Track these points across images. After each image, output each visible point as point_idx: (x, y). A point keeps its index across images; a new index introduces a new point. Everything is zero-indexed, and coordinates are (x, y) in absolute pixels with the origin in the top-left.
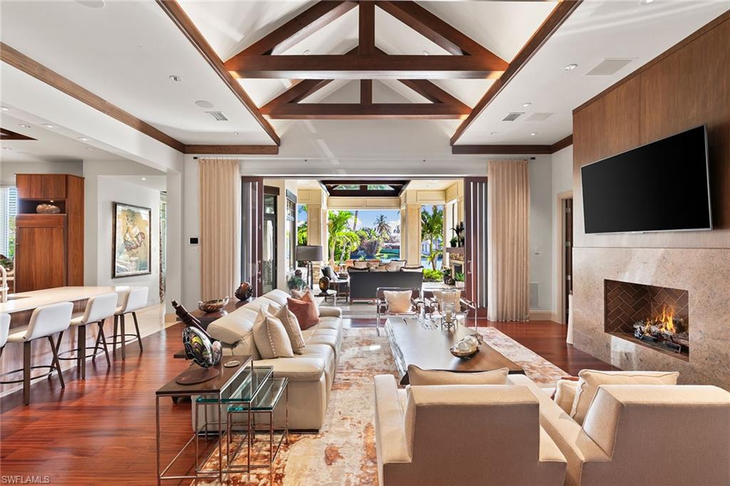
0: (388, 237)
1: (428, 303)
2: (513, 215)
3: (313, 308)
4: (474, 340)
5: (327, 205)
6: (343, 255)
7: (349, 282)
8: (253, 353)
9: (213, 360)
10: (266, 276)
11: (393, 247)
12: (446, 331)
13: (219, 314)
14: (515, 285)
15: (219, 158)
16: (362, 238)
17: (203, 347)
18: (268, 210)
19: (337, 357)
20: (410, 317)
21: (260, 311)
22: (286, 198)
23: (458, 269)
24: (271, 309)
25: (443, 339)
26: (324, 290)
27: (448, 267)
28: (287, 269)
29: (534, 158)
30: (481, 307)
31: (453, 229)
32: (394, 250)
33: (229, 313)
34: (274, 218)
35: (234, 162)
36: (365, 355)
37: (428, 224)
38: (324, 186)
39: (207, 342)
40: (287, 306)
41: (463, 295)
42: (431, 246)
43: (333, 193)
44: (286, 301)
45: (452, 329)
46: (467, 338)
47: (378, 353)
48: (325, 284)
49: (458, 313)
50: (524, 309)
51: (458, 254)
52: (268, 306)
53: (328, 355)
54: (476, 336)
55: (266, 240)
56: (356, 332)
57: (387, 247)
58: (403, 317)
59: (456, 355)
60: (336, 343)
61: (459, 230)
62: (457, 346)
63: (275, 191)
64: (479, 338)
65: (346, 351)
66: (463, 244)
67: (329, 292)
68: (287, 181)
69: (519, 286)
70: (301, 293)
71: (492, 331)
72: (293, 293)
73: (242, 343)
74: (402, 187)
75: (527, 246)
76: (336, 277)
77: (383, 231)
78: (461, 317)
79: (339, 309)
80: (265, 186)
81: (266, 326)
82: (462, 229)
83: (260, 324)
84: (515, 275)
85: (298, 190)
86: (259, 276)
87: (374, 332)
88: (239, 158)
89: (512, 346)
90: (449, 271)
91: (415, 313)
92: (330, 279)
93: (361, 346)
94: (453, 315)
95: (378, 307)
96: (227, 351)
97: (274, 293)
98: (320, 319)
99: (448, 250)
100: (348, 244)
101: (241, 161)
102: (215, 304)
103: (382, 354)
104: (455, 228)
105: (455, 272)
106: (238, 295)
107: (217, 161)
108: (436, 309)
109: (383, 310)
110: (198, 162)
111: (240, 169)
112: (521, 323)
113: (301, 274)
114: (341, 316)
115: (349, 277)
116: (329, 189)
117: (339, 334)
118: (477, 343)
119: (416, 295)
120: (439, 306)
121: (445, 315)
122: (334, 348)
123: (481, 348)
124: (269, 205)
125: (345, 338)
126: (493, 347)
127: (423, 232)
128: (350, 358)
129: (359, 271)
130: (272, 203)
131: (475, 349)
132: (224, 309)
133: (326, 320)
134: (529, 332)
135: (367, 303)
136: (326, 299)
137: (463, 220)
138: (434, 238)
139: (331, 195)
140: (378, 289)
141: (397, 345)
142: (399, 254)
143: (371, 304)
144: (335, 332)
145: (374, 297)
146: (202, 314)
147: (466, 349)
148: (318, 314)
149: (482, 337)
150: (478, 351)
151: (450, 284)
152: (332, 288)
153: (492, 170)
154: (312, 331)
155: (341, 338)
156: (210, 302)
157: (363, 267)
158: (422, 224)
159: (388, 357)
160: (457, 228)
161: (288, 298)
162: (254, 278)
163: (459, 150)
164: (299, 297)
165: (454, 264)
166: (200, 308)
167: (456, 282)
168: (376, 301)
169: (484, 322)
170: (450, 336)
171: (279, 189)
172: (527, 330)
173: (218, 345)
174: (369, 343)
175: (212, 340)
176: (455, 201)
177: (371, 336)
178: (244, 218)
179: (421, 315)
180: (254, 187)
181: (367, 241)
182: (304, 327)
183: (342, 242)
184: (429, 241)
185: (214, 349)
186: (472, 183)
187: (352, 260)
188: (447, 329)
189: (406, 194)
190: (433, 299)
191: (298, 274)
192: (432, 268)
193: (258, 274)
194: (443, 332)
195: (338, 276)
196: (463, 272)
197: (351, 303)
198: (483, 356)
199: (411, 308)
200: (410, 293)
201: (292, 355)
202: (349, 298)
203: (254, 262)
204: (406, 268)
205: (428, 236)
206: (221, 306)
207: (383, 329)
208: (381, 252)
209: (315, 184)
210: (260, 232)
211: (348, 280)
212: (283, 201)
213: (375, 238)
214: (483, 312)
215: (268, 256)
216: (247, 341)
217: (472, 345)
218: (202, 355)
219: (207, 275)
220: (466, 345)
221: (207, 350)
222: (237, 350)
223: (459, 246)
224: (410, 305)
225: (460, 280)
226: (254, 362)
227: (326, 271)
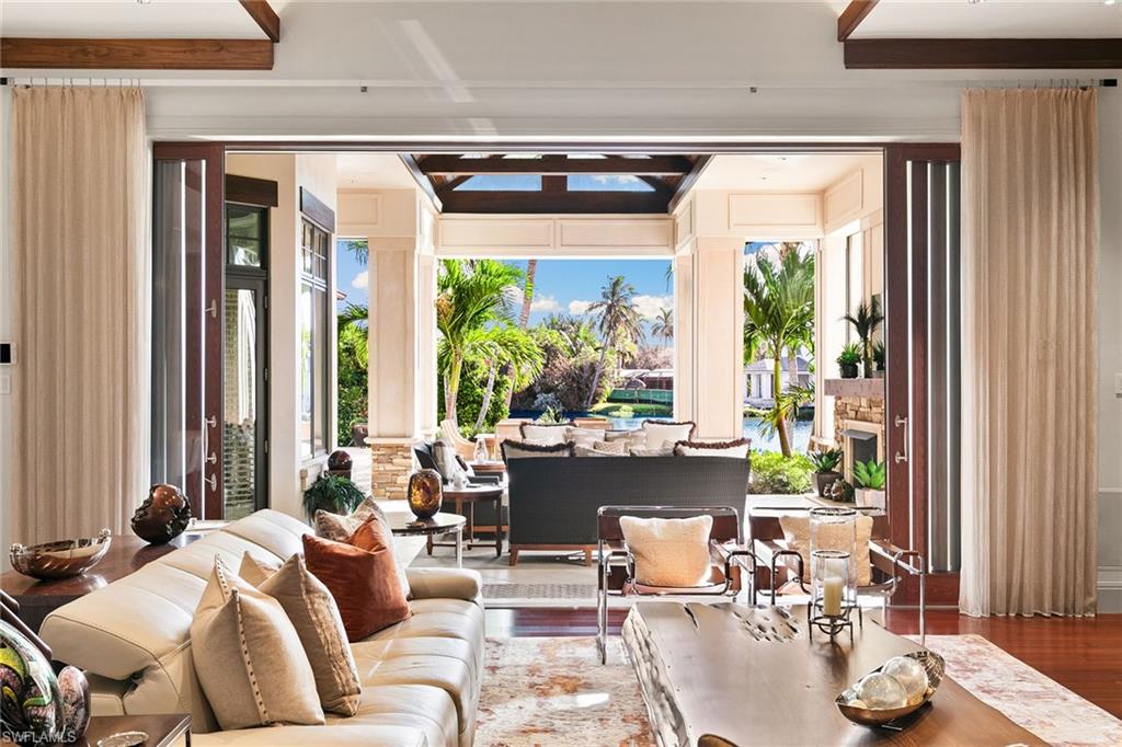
0: (636, 352)
1: (764, 554)
2: (1045, 270)
3: (386, 569)
4: (916, 670)
5: (435, 242)
6: (487, 406)
7: (506, 492)
8: (190, 707)
9: (59, 728)
10: (234, 474)
11: (652, 383)
12: (823, 645)
13: (79, 585)
14: (1049, 498)
15: (77, 82)
16: (549, 351)
17: (27, 684)
18: (241, 257)
19: (468, 727)
20: (706, 601)
21: (215, 577)
22: (299, 215)
23: (865, 449)
24: (250, 568)
25: (815, 669)
26: (424, 514)
27: (830, 443)
28: (303, 450)
29: (1111, 83)
30: (940, 570)
31: (849, 318)
32: (653, 394)
33: (111, 580)
34: (260, 280)
35: (132, 95)
36: (558, 724)
37: (766, 304)
38: (424, 179)
39: (41, 670)
40: (302, 562)
41: (880, 530)
42: (774, 379)
43: (453, 201)
44: (299, 549)
45: (843, 638)
46: (891, 664)
47: (600, 716)
48: (428, 496)
49: (862, 590)
50: (1080, 579)
51: (864, 403)
52: (238, 562)
53: (436, 716)
54: (922, 657)
55: (233, 357)
56: (529, 650)
57: (631, 383)
58: (684, 601)
59: (854, 715)
60: (464, 680)
61: (865, 323)
62: (858, 688)
63: (262, 194)
64: (932, 662)
65: (498, 710)
66: (881, 368)
67: (441, 519)
68: (302, 159)
69: (1063, 500)
70: (348, 521)
71: (975, 647)
72: (321, 521)
73: (155, 678)
74: (679, 181)
75: (1088, 369)
76: (462, 475)
77: (620, 328)
78: (875, 602)
79: (474, 574)
80: (229, 177)
81: (235, 621)
82: (876, 319)
83: (214, 614)
84: (1050, 467)
85: (340, 192)
86: (211, 469)
87: (587, 652)
88: (145, 83)
89: (1037, 696)
90: (834, 457)
91: (722, 587)
92: (445, 481)
93: (544, 693)
94: (849, 594)
95: (601, 568)
96: (104, 703)
97: (260, 520)
98: (411, 606)
99: (830, 387)
100: (504, 370)
101: (149, 90)
102: (66, 554)
103: (615, 719)
104: (855, 315)
105: (855, 457)
106: (141, 527)
107: (72, 89)
108: (791, 574)
109: (617, 579)
110: (9, 96)
111: (148, 118)
112: (1069, 623)
113: (349, 465)
114: (479, 598)
115: (506, 477)
116: (442, 190)
117: (474, 656)
118: (926, 681)
119: (725, 529)
120: (801, 563)
121: (821, 592)
122: (455, 698)
123: (939, 698)
124: (244, 240)
125: (493, 669)
126: (978, 694)
127: (751, 328)
128: (508, 734)
129: (538, 454)
130: (255, 234)
131: (920, 700)
132: (93, 571)
133: (430, 611)
134: (1094, 651)
135: (564, 560)
136: (430, 546)
137: (879, 286)
138: (784, 353)
139: (445, 210)
140: (601, 510)
141: (662, 689)
142: (671, 404)
143: (578, 563)
144: (461, 648)
145: (585, 540)
146: (23, 583)
147: (891, 698)
148: (405, 590)
149: (941, 660)
150: (927, 705)
151: (837, 500)
152: (450, 506)
153: (976, 120)
154: (385, 642)
155: (482, 671)
156: (48, 547)
157: (552, 442)
158: (747, 304)
159: (636, 729)
160: (862, 314)
161: (304, 537)
162: (193, 479)
163: (866, 54)
164: (341, 532)
165: (851, 432)
166: (16, 566)
167: (857, 490)
168: (595, 553)
169: (947, 621)
170: (838, 661)
171: (276, 183)
172: (1088, 645)
173: (76, 678)
174: (573, 687)
175: (57, 667)
176: (853, 227)
177: (577, 664)
178: (162, 284)
179: (743, 596)
180: (193, 181)
181: (565, 363)
182: (359, 630)
183: (482, 363)
184: (770, 364)
185: (62, 693)
186: (909, 164)
187: (518, 421)
188: (827, 638)
189: (691, 204)
190: (783, 544)
191: (340, 465)
192: (780, 451)
193: (209, 463)
194: (816, 647)
195: (471, 473)
196: (880, 459)
197: (513, 561)
198: (944, 721)
199: (708, 573)
200: (706, 523)
201: (320, 716)
202: (506, 545)
203: (193, 425)
204: (691, 445)
205: (763, 343)
206: (86, 561)
207: (618, 641)
208: (609, 400)
209: (392, 171)
210: (214, 323)
211: (504, 485)
212: (287, 226)
213: (589, 354)
214: (944, 586)
215: (241, 407)
216: (173, 670)
217: (910, 687)
218: (23, 710)
219: (41, 466)
220: (889, 683)
221: (38, 694)
222: (137, 699)
223: (868, 375)
224: (704, 563)
225: (868, 486)
226: (194, 737)
227: (429, 457)
